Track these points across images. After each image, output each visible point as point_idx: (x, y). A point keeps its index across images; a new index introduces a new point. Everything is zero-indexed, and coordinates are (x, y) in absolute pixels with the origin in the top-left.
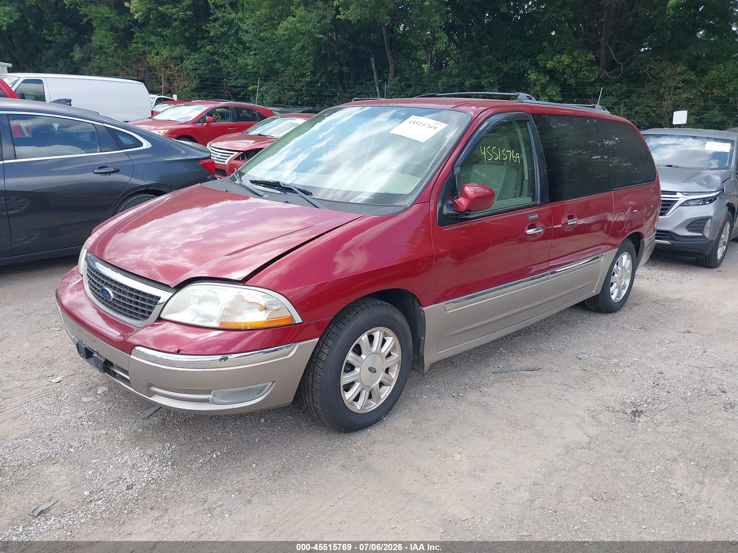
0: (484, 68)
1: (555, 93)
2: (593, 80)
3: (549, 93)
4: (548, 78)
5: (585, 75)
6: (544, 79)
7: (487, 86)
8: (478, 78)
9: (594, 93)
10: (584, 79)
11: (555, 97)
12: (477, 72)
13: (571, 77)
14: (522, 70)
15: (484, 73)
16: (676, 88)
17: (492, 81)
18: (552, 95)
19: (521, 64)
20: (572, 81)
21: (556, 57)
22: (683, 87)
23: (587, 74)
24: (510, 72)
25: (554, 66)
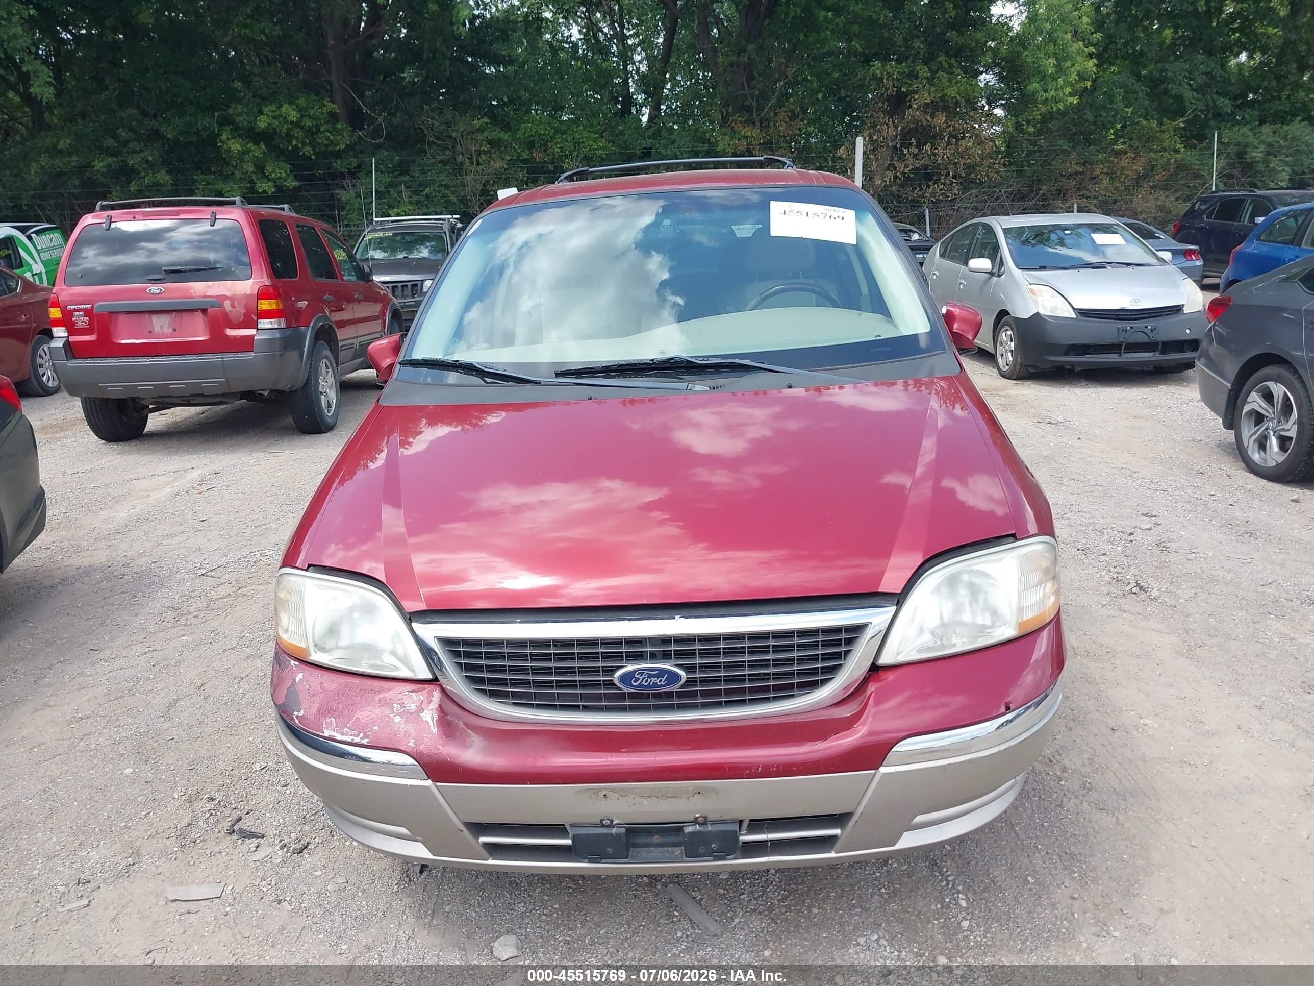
0: (124, 134)
1: (284, 175)
2: (342, 147)
3: (273, 175)
4: (264, 147)
5: (328, 138)
6: (258, 151)
7: (144, 169)
8: (115, 154)
9: (349, 169)
10: (327, 146)
11: (285, 180)
12: (110, 142)
13: (304, 144)
14: (204, 134)
15: (126, 143)
16: (479, 153)
17: (150, 159)
18: (280, 178)
19: (200, 124)
20: (308, 151)
21: (268, 109)
22: (490, 151)
23: (332, 137)
24: (181, 139)
25: (269, 124)
